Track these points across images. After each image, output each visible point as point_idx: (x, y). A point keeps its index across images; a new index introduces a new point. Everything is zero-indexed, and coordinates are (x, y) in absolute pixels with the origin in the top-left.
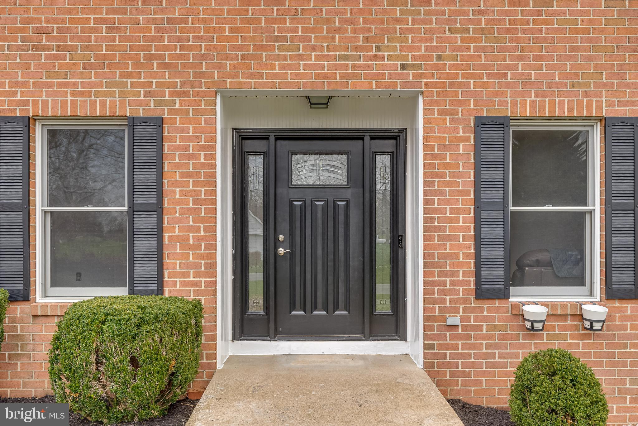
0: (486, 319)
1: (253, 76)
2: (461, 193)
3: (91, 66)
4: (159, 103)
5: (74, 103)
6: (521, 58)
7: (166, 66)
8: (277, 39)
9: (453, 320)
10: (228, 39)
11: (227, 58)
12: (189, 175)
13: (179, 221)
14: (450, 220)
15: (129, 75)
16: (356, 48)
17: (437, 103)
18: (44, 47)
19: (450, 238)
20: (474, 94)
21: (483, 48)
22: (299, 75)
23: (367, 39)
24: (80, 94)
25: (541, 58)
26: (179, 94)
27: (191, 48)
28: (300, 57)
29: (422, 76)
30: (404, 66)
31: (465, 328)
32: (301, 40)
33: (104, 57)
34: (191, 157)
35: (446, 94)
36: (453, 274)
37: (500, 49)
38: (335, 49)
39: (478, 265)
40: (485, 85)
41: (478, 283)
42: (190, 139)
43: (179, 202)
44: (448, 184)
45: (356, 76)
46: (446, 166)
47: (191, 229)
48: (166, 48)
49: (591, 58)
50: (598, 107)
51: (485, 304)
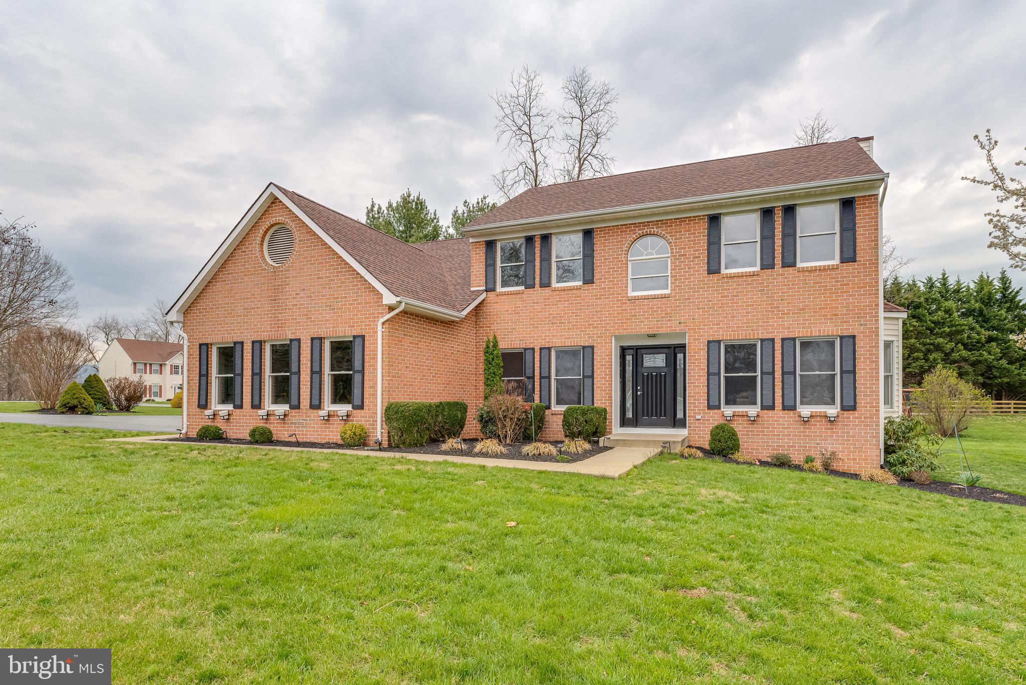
0: (712, 417)
1: (625, 329)
2: (702, 369)
3: (570, 329)
4: (592, 340)
5: (565, 342)
6: (725, 317)
7: (595, 327)
8: (633, 316)
9: (698, 417)
10: (616, 317)
11: (616, 323)
12: (603, 365)
13: (600, 381)
14: (697, 380)
15: (583, 331)
16: (662, 317)
17: (692, 336)
18: (555, 323)
19: (697, 386)
20: (707, 332)
21: (711, 315)
22: (642, 328)
23: (666, 314)
24: (567, 338)
25: (733, 317)
26: (599, 337)
27: (604, 321)
28: (642, 322)
29: (687, 326)
30: (680, 323)
31: (703, 420)
32: (642, 315)
33: (575, 325)
34: (604, 359)
35: (696, 333)
36: (699, 400)
37: (717, 314)
38: (654, 318)
39: (708, 396)
40: (711, 328)
41: (708, 403)
42: (603, 353)
43: (600, 375)
44: (697, 366)
45: (662, 327)
46: (696, 359)
47: (603, 384)
48: (595, 321)
49: (754, 316)
50: (758, 334)
51: (711, 412)
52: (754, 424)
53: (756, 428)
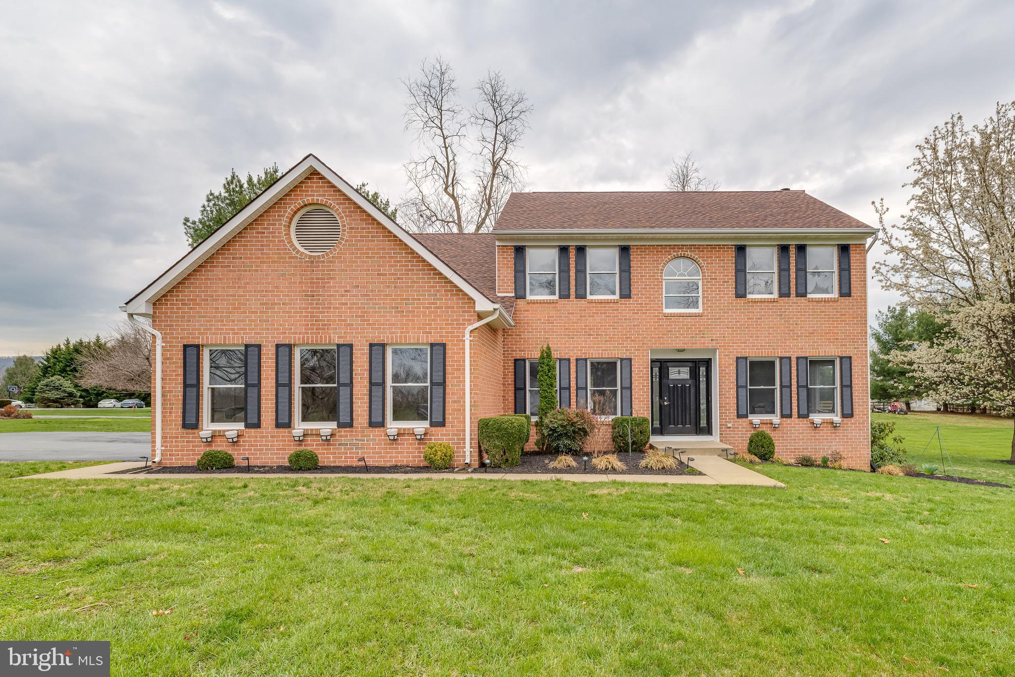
0: (740, 425)
1: (661, 344)
2: (732, 382)
3: (607, 341)
4: (630, 353)
5: (602, 353)
6: (751, 337)
7: (632, 341)
8: (669, 331)
9: (729, 425)
10: (653, 332)
11: (653, 338)
12: (641, 377)
13: (638, 392)
14: (728, 391)
15: (620, 344)
16: (696, 334)
17: (723, 352)
18: (592, 335)
19: (728, 398)
20: (736, 349)
21: (739, 334)
22: (677, 343)
23: (699, 331)
24: (604, 350)
25: (758, 337)
26: (637, 350)
27: (641, 335)
28: (677, 337)
29: (718, 343)
30: (712, 340)
31: (733, 428)
32: (678, 331)
33: (612, 338)
34: (641, 371)
35: (726, 349)
36: (730, 410)
37: (744, 334)
38: (689, 334)
39: (738, 407)
40: (739, 346)
41: (738, 413)
42: (641, 365)
43: (637, 386)
44: (728, 379)
45: (696, 343)
46: (727, 373)
47: (641, 395)
48: (633, 335)
49: (775, 337)
50: (778, 353)
51: (740, 420)
52: (775, 430)
53: (777, 434)
